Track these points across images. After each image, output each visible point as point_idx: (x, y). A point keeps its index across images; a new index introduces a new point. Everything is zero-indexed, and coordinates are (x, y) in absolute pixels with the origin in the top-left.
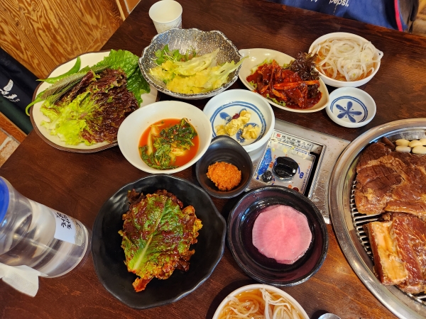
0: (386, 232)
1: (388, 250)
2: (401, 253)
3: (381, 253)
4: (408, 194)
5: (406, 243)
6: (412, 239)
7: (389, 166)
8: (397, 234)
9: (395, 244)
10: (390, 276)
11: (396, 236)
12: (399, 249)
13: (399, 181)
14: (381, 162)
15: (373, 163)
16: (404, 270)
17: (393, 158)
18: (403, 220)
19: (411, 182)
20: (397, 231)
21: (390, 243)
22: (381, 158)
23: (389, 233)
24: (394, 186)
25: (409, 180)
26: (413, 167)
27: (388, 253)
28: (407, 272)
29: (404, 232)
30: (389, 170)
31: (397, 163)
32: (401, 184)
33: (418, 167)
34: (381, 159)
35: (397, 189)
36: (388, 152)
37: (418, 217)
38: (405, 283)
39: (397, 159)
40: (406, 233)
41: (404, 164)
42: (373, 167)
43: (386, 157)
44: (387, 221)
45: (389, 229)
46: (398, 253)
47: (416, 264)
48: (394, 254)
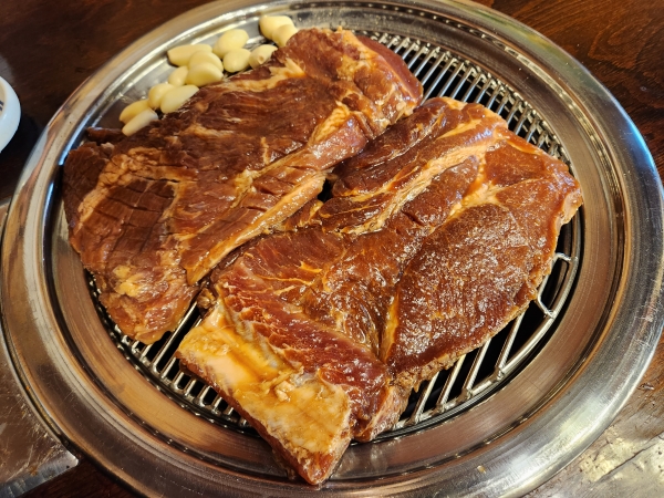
0: (228, 337)
1: (261, 379)
2: (292, 355)
3: (252, 405)
4: (204, 205)
5: (286, 320)
6: (291, 297)
7: (128, 178)
8: (249, 317)
9: (264, 346)
10: (312, 446)
11: (250, 325)
12: (281, 351)
13: (169, 193)
14: (107, 186)
15: (91, 202)
16: (332, 393)
17: (124, 157)
18: (240, 272)
19: (194, 176)
20: (245, 310)
21: (254, 354)
22: (102, 176)
23: (236, 333)
24: (167, 214)
25: (186, 174)
26: (175, 139)
27: (266, 386)
28: (338, 390)
29: (260, 297)
30: (137, 187)
31: (139, 158)
32: (177, 196)
33: (186, 132)
34: (104, 178)
35: (176, 214)
36: (108, 154)
37: (263, 235)
38: (360, 422)
39: (132, 151)
40: (266, 296)
41: (154, 151)
42: (97, 210)
43: (110, 166)
44: (211, 306)
45: (228, 324)
46: (285, 362)
47: (342, 344)
48: (284, 375)
